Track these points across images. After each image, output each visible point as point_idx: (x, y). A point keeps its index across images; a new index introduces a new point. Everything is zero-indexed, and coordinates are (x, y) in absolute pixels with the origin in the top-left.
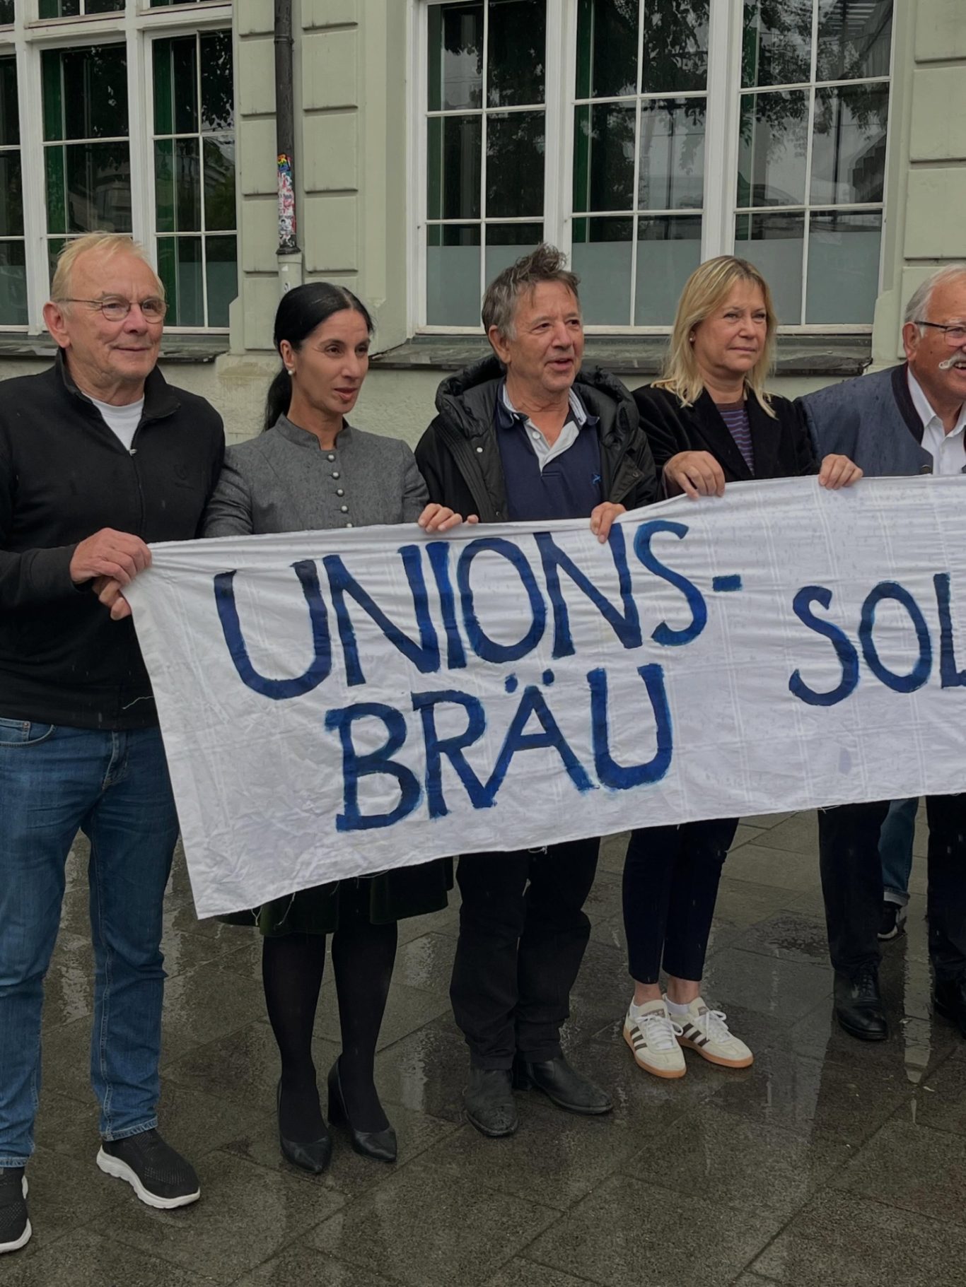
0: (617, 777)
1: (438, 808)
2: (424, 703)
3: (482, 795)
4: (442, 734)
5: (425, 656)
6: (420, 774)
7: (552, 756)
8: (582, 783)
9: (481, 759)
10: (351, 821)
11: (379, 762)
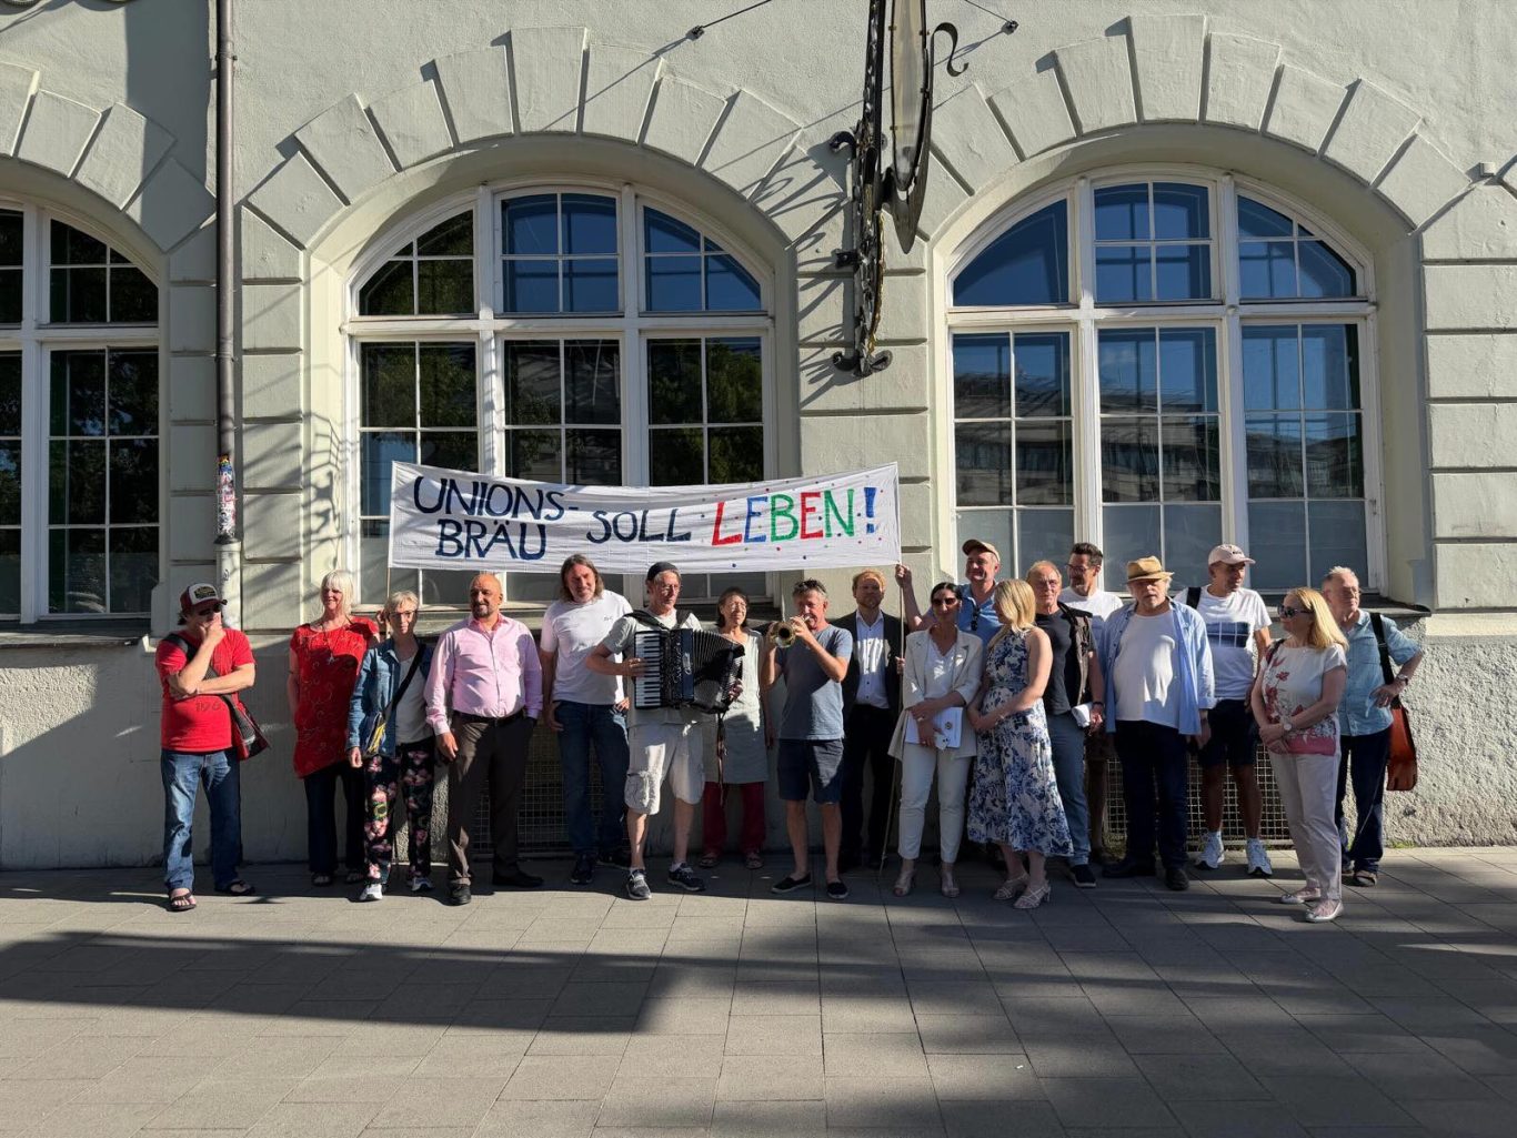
0: (524, 555)
1: (468, 555)
2: (469, 523)
3: (482, 553)
4: (473, 534)
5: (470, 509)
6: (464, 543)
7: (506, 545)
8: (513, 554)
9: (483, 543)
10: (440, 552)
11: (451, 538)
